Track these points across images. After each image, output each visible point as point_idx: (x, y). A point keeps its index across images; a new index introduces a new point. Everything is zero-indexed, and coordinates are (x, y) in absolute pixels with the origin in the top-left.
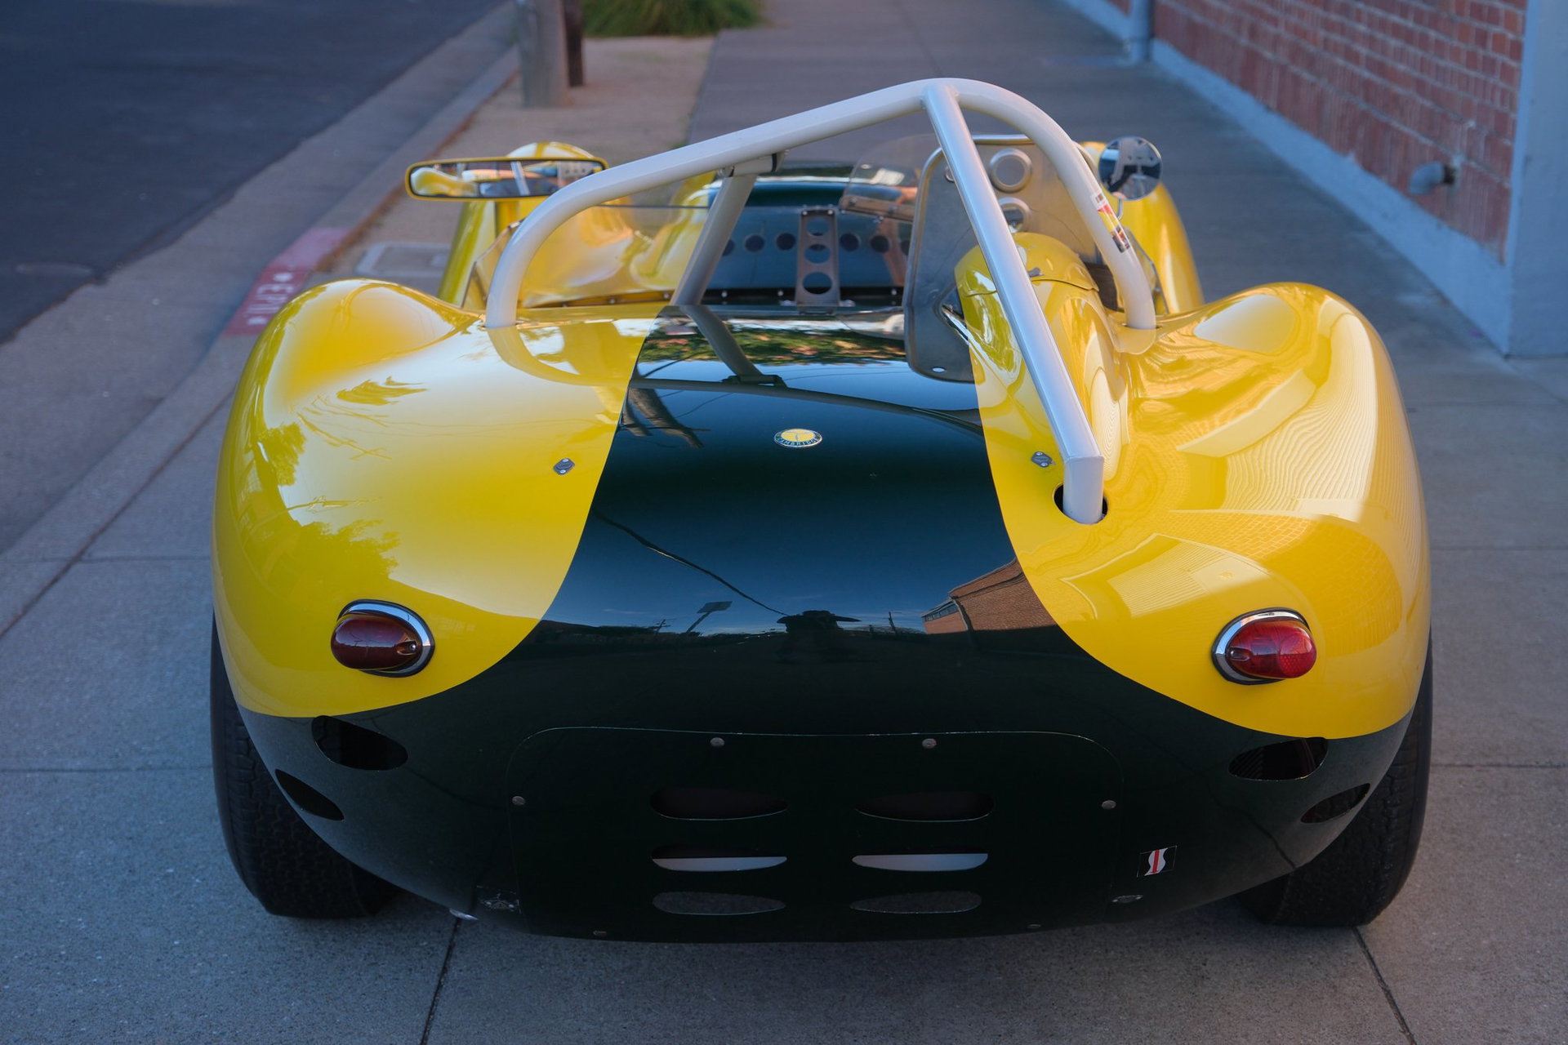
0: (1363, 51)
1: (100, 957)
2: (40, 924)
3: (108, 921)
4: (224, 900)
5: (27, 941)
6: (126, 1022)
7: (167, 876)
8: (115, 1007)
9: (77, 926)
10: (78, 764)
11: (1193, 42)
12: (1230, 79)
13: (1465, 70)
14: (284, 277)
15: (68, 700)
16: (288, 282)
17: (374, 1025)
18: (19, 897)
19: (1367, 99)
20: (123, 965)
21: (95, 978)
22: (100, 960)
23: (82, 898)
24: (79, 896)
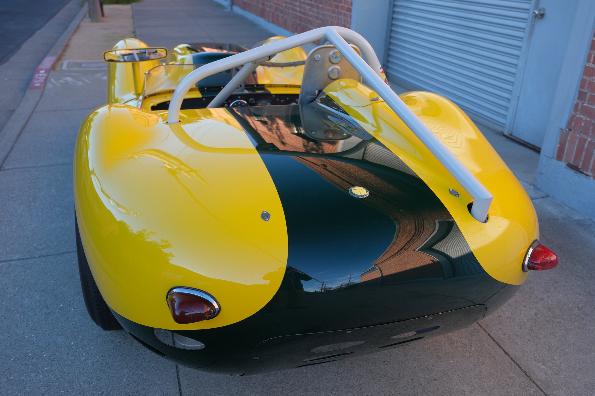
0: (298, 9)
1: (45, 355)
2: (18, 340)
3: (44, 335)
4: (85, 318)
5: (14, 350)
6: (63, 392)
7: (61, 308)
8: (57, 384)
9: (32, 339)
10: (17, 257)
11: (245, 6)
12: (257, 15)
13: (331, 14)
14: (42, 72)
15: (8, 229)
16: (44, 73)
17: (159, 378)
18: (7, 326)
19: (300, 20)
20: (55, 358)
21: (45, 368)
22: (45, 357)
23: (32, 323)
24: (30, 323)
